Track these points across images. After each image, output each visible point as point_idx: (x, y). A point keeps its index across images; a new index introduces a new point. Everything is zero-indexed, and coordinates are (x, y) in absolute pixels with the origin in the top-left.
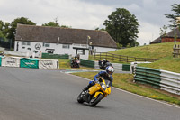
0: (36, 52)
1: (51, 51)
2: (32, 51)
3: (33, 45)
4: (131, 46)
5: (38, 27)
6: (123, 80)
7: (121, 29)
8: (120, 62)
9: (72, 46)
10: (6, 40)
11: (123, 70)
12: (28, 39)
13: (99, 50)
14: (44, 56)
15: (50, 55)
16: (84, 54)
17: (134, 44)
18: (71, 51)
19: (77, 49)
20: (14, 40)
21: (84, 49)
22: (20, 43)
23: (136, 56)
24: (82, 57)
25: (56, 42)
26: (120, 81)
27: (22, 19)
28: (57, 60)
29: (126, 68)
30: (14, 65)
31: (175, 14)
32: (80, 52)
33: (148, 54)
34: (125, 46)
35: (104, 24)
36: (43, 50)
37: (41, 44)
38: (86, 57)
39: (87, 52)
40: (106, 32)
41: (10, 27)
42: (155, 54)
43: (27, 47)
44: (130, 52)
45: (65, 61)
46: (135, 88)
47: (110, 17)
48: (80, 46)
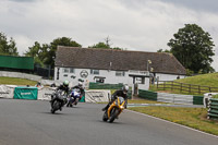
1: (102, 80)
2: (76, 79)
3: (78, 72)
4: (203, 73)
6: (193, 117)
7: (190, 51)
8: (190, 93)
9: (127, 73)
10: (44, 67)
11: (194, 103)
12: (71, 66)
13: (163, 78)
14: (92, 86)
15: (100, 84)
16: (143, 83)
17: (207, 69)
18: (126, 80)
19: (134, 77)
20: (53, 66)
21: (143, 78)
22: (61, 70)
23: (211, 85)
24: (141, 87)
25: (107, 68)
26: (190, 118)
27: (64, 39)
28: (109, 91)
29: (198, 100)
32: (138, 81)
34: (196, 72)
35: (169, 44)
36: (91, 78)
37: (89, 71)
38: (145, 87)
39: (147, 80)
40: (171, 54)
41: (48, 50)
43: (70, 75)
44: (202, 80)
46: (209, 127)
47: (175, 35)
48: (139, 73)
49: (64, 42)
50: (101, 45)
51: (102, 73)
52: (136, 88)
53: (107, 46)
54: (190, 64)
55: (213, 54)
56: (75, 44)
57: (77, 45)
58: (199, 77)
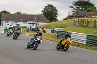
1: (18, 25)
3: (10, 22)
4: (54, 21)
6: (51, 37)
7: (50, 14)
8: (50, 29)
9: (27, 23)
11: (51, 32)
12: (7, 20)
13: (40, 24)
17: (56, 20)
18: (27, 25)
19: (30, 24)
20: (1, 21)
21: (33, 24)
22: (4, 22)
23: (57, 26)
25: (20, 21)
29: (53, 31)
31: (74, 6)
33: (62, 25)
34: (52, 21)
36: (15, 25)
37: (14, 22)
38: (34, 27)
39: (35, 25)
40: (43, 15)
42: (66, 24)
43: (7, 24)
45: (25, 29)
48: (32, 22)
49: (5, 12)
50: (18, 13)
51: (19, 23)
52: (31, 28)
53: (20, 13)
54: (50, 18)
55: (58, 15)
56: (8, 13)
57: (9, 13)
58: (53, 23)
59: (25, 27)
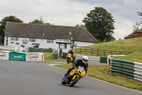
0: (23, 46)
1: (37, 46)
2: (20, 45)
3: (21, 40)
4: (107, 41)
5: (26, 24)
6: (100, 71)
7: (99, 26)
8: (98, 55)
12: (16, 35)
13: (79, 44)
14: (31, 50)
15: (36, 49)
16: (66, 48)
18: (54, 46)
19: (60, 43)
20: (3, 36)
21: (66, 44)
22: (9, 38)
23: (112, 50)
24: (64, 51)
25: (41, 38)
26: (98, 72)
27: (11, 17)
28: (42, 54)
29: (103, 60)
30: (4, 58)
32: (62, 46)
33: (123, 48)
34: (102, 41)
35: (84, 21)
36: (30, 44)
37: (28, 39)
38: (67, 50)
39: (68, 46)
40: (85, 28)
43: (15, 42)
44: (107, 46)
45: (49, 54)
46: (111, 78)
47: (88, 15)
49: (11, 19)
50: (36, 22)
51: (38, 41)
52: (61, 51)
53: (41, 22)
54: (98, 35)
55: (114, 28)
56: (18, 21)
57: (20, 21)
58: (104, 44)
59: (50, 50)
